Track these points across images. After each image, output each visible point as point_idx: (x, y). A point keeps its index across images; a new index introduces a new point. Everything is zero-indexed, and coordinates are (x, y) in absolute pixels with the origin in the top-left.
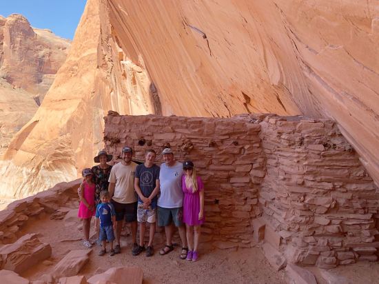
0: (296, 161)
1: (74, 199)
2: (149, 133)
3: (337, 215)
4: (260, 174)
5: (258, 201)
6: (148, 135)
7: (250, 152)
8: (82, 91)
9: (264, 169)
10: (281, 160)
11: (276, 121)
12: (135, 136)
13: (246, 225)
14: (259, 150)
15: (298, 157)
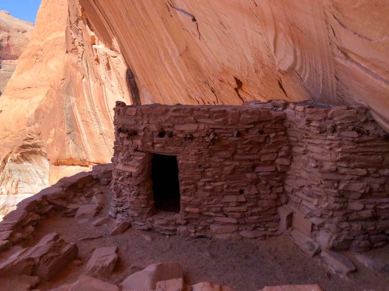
0: (328, 148)
1: (79, 194)
2: (170, 124)
3: (370, 200)
4: (286, 162)
5: (284, 189)
6: (169, 127)
7: (275, 140)
8: (49, 78)
9: (290, 157)
10: (310, 147)
11: (305, 109)
12: (154, 128)
13: (273, 213)
14: (284, 139)
15: (330, 144)
